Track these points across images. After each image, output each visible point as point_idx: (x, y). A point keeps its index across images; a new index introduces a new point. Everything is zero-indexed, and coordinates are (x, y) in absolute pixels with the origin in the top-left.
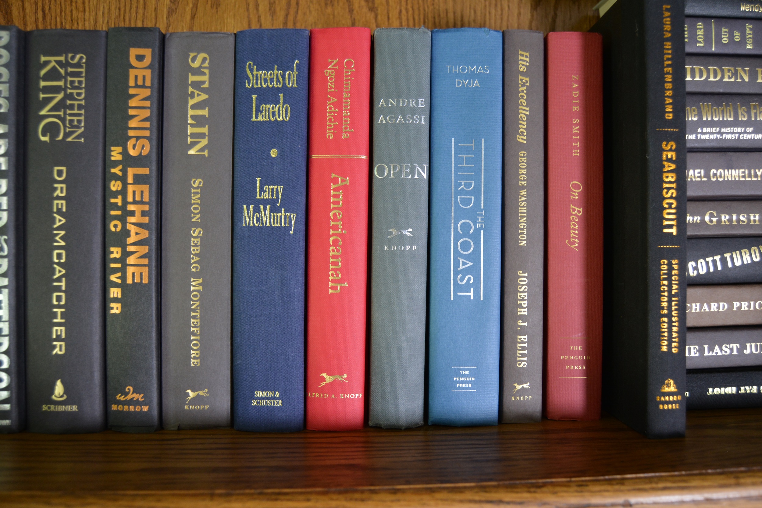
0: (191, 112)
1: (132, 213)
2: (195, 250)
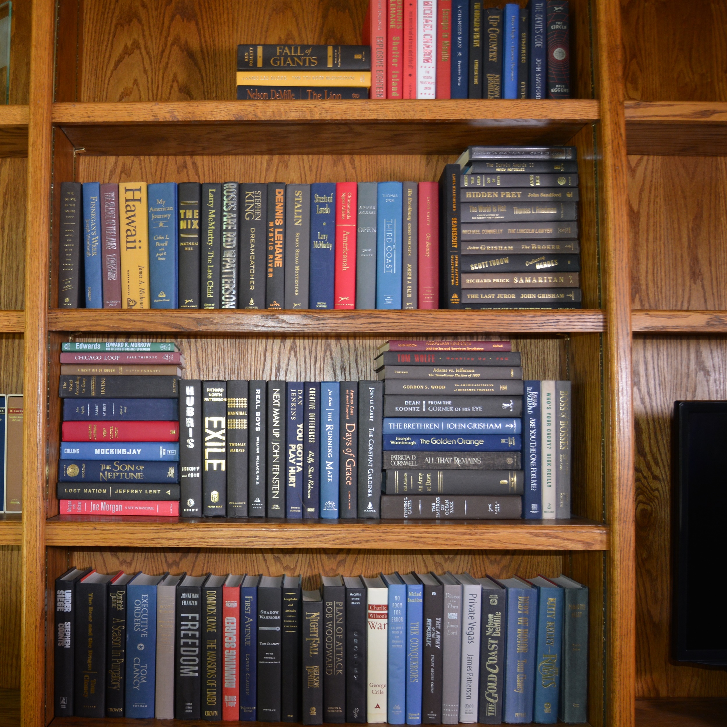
0: (296, 211)
1: (277, 244)
2: (297, 257)
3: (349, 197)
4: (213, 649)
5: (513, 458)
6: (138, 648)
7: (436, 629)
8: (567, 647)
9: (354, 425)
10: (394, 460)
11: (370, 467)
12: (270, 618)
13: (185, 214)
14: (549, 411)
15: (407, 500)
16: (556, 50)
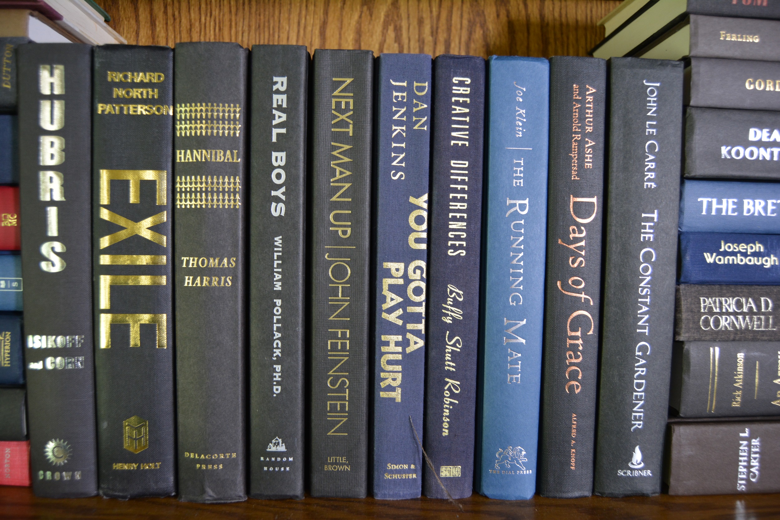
9: (594, 200)
10: (711, 312)
11: (642, 337)
15: (749, 439)
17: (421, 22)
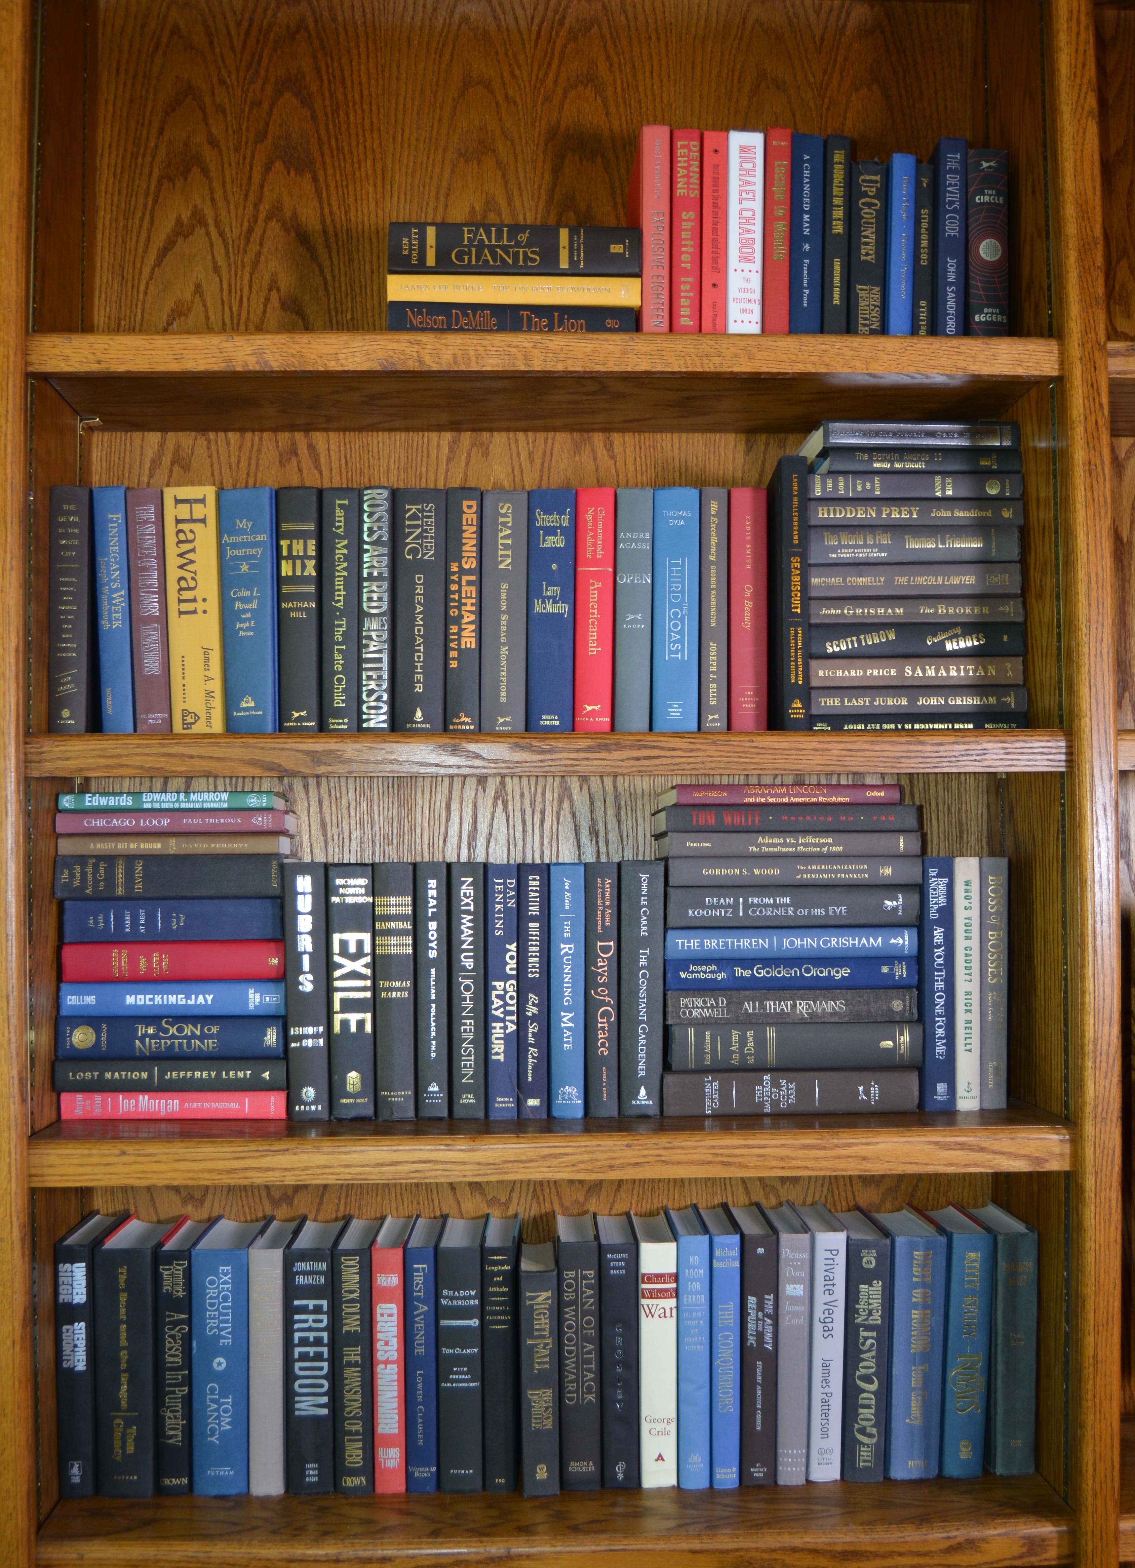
0: (500, 541)
1: (465, 604)
2: (503, 629)
3: (601, 516)
4: (356, 1364)
5: (904, 1001)
6: (215, 1365)
7: (764, 1316)
8: (1000, 1340)
9: (612, 943)
10: (687, 1007)
11: (643, 1022)
12: (460, 1303)
13: (290, 547)
14: (968, 914)
15: (711, 1082)
16: (984, 243)
17: (522, 795)
